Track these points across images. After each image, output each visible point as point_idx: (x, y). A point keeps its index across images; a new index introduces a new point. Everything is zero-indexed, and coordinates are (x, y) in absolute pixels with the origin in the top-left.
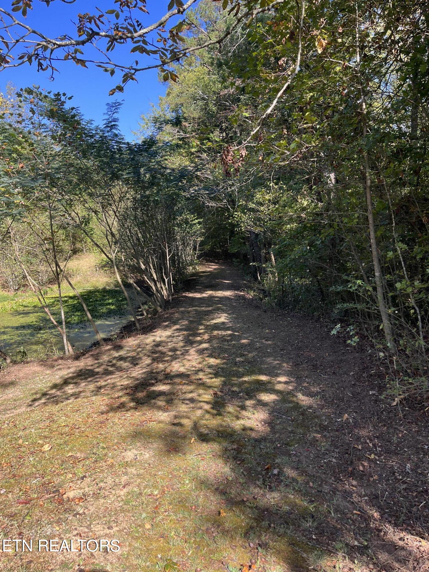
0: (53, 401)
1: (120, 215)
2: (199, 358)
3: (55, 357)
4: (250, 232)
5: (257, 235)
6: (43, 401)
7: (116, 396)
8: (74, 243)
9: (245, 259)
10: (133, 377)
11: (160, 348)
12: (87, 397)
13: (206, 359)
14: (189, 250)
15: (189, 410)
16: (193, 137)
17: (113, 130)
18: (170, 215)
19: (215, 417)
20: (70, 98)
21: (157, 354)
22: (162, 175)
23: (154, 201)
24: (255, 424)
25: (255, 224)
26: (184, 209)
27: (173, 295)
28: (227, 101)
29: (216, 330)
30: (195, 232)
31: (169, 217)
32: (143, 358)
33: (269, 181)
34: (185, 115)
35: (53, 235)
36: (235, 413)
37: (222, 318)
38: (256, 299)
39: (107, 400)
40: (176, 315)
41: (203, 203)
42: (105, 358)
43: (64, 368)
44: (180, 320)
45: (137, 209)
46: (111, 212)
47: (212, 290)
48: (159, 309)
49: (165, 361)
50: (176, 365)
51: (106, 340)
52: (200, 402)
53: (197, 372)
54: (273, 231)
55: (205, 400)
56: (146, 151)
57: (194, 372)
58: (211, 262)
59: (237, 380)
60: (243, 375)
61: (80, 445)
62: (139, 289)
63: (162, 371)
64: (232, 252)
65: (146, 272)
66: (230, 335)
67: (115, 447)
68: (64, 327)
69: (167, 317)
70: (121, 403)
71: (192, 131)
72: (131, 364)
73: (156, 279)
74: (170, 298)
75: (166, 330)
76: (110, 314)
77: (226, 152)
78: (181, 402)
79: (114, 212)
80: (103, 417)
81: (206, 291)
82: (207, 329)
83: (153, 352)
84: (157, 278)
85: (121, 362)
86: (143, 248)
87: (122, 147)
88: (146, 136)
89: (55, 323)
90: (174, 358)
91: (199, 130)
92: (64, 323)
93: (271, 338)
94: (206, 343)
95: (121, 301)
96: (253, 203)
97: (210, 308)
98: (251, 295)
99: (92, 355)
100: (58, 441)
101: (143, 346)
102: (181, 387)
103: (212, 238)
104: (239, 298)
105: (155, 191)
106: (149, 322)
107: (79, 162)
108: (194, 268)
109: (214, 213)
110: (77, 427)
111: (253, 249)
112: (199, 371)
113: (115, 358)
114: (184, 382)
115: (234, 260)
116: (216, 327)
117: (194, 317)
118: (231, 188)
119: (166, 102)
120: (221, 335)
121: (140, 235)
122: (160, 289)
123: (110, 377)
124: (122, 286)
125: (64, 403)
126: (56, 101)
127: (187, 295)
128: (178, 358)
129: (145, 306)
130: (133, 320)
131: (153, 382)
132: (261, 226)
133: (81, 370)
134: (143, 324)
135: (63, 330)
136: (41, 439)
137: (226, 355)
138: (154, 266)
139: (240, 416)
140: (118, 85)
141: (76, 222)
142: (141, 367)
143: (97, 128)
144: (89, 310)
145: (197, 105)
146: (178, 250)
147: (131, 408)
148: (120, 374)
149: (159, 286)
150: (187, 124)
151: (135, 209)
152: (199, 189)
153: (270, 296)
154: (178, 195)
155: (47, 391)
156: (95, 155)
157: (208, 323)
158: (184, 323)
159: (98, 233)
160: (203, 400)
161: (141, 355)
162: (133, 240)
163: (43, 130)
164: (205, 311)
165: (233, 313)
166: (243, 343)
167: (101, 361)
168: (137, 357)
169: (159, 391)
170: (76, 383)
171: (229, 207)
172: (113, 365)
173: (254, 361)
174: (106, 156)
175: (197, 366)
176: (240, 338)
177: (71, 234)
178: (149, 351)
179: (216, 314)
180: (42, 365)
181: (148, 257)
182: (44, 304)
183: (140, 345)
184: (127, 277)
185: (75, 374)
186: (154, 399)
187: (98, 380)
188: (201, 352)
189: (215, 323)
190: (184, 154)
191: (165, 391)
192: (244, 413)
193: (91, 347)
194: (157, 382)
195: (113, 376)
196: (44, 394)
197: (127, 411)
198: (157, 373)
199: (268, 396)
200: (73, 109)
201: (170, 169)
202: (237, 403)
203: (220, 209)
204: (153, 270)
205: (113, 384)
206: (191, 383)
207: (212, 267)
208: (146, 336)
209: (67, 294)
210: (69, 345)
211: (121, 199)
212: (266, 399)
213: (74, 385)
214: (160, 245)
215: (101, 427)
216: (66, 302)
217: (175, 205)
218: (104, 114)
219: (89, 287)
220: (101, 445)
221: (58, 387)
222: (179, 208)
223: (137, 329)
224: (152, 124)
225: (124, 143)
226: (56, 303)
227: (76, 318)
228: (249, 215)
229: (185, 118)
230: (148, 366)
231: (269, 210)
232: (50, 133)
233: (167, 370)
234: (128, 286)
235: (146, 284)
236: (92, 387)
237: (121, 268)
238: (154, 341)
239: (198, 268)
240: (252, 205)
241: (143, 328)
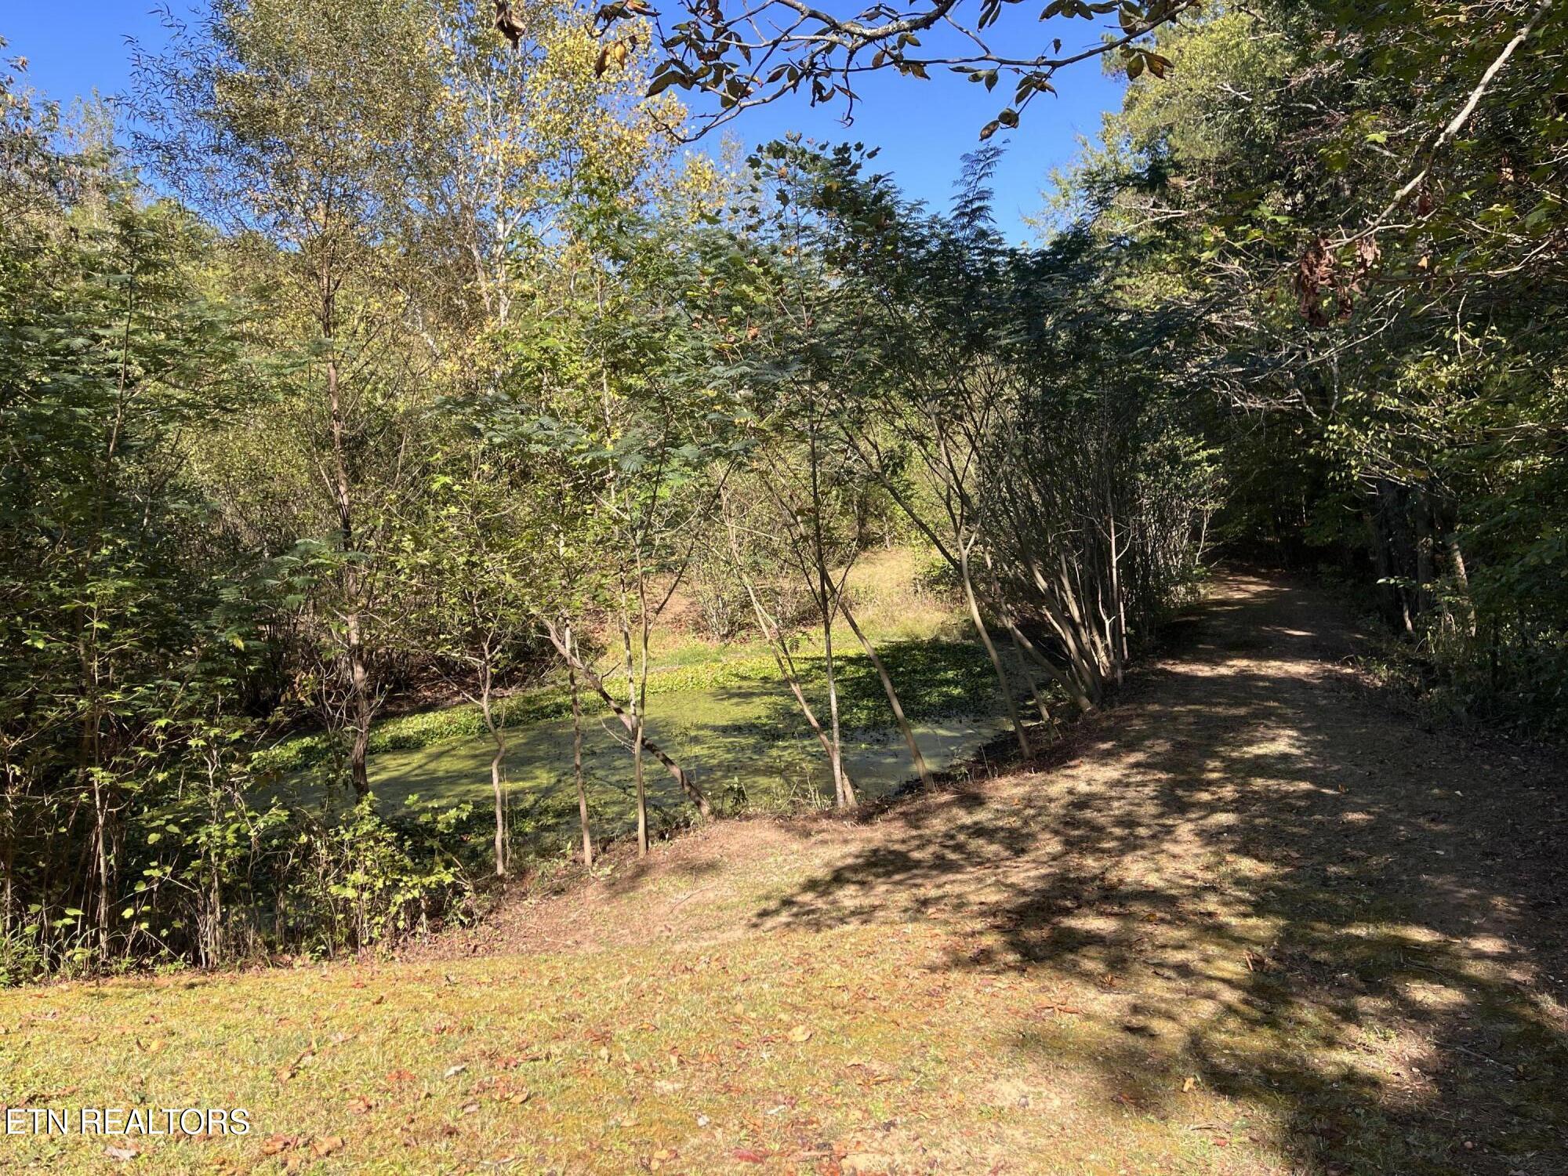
0: (808, 923)
1: (984, 445)
2: (1207, 855)
3: (812, 811)
4: (1383, 484)
5: (1403, 493)
6: (784, 917)
7: (968, 929)
8: (862, 523)
9: (1361, 566)
10: (1012, 885)
11: (1088, 814)
12: (893, 923)
13: (1229, 858)
14: (1178, 538)
15: (1177, 996)
16: (1199, 215)
17: (977, 223)
18: (1124, 440)
19: (1258, 1029)
20: (872, 155)
21: (1078, 828)
22: (1107, 330)
23: (1079, 404)
24: (1389, 1070)
25: (1398, 458)
26: (1165, 421)
27: (1126, 667)
28: (1313, 102)
29: (1261, 776)
30: (1199, 486)
31: (1122, 446)
32: (1040, 836)
33: (1448, 327)
34: (1178, 156)
35: (817, 502)
36: (1323, 1029)
37: (1281, 743)
38: (1398, 691)
39: (944, 937)
40: (1138, 725)
41: (1227, 401)
42: (937, 825)
43: (832, 841)
44: (1148, 738)
45: (1032, 425)
46: (961, 439)
47: (1249, 658)
48: (1086, 705)
49: (1103, 851)
50: (1135, 867)
51: (941, 779)
52: (1210, 978)
53: (1198, 893)
54: (1460, 481)
55: (1227, 975)
56: (1062, 267)
57: (1191, 891)
58: (1247, 574)
59: (1329, 933)
60: (1349, 921)
61: (878, 1041)
62: (1029, 644)
63: (1094, 878)
64: (1317, 543)
65: (1051, 598)
66: (1307, 795)
67: (968, 1063)
68: (836, 735)
69: (1110, 729)
70: (982, 951)
71: (1198, 198)
72: (1007, 849)
73: (1078, 619)
74: (1119, 673)
75: (1106, 765)
76: (947, 710)
77: (1311, 256)
78: (1150, 972)
79: (969, 436)
80: (934, 980)
81: (1231, 658)
82: (1232, 771)
83: (1067, 824)
84: (1081, 616)
85: (981, 842)
86: (1043, 533)
87: (997, 264)
88: (1062, 227)
89: (815, 724)
90: (1130, 845)
91: (1217, 192)
92: (836, 725)
93: (1449, 815)
94: (1227, 811)
95: (980, 675)
96: (1394, 395)
97: (1242, 711)
98: (1379, 676)
99: (904, 814)
100: (826, 1023)
101: (1041, 804)
102: (1149, 928)
103: (1250, 501)
104: (1335, 683)
105: (1085, 376)
106: (1056, 737)
107: (886, 311)
108: (1192, 591)
109: (1260, 429)
110: (870, 995)
111: (1390, 535)
112: (1206, 889)
113: (962, 828)
114: (1158, 915)
115: (1322, 567)
116: (1262, 766)
117: (1190, 734)
118: (1316, 354)
119: (1123, 128)
120: (1276, 791)
121: (1035, 497)
122: (1088, 646)
123: (951, 877)
124: (985, 635)
125: (837, 931)
126: (837, 165)
127: (1169, 668)
128: (1142, 847)
129: (1045, 692)
130: (1012, 728)
131: (1068, 904)
132: (1418, 465)
133: (875, 852)
134: (1037, 742)
135: (834, 742)
136: (784, 1010)
137: (1295, 855)
138: (1072, 582)
139: (1339, 1038)
140: (1004, 110)
141: (870, 466)
142: (1034, 861)
143: (934, 220)
144: (897, 695)
145: (1217, 125)
146: (1143, 536)
147: (1010, 967)
148: (979, 872)
149: (1085, 638)
150: (1182, 182)
151: (1025, 427)
152: (1215, 361)
153: (1448, 683)
154: (1151, 384)
155: (792, 896)
156: (927, 292)
157: (1235, 754)
158: (1158, 749)
159: (924, 494)
160: (1219, 974)
161: (1034, 827)
162: (1017, 514)
163: (804, 241)
164: (1226, 719)
165: (1317, 729)
166: (1350, 822)
167: (928, 832)
168: (1025, 831)
169: (1088, 932)
170: (862, 883)
171: (1309, 409)
172: (959, 848)
173: (1390, 881)
174: (955, 292)
175: (1200, 875)
176: (1340, 805)
177: (855, 499)
178: (1056, 817)
179: (1262, 727)
180: (781, 827)
181: (1055, 558)
182: (790, 672)
183: (1030, 800)
184: (998, 611)
185: (860, 860)
186: (1071, 951)
187: (919, 881)
188: (1210, 837)
189: (1258, 757)
190: (1171, 268)
191: (1103, 933)
192: (1352, 1031)
193: (900, 793)
194: (1079, 907)
195: (959, 877)
196: (787, 903)
197: (997, 973)
198: (1082, 881)
199: (1434, 992)
200: (877, 179)
201: (1128, 312)
202: (1331, 1000)
203: (1277, 416)
204: (1069, 593)
205: (959, 896)
206: (1180, 919)
207: (1248, 589)
208: (1049, 777)
209: (841, 652)
210: (846, 782)
211: (989, 402)
212: (1430, 1001)
213: (857, 887)
214: (1092, 523)
215: (929, 1005)
216: (838, 670)
217: (1141, 410)
218: (955, 183)
219: (895, 634)
220: (932, 1051)
221: (820, 889)
222: (1150, 419)
223: (1021, 756)
224: (1081, 193)
225: (1003, 253)
226: (814, 672)
227: (863, 715)
228: (1377, 433)
229: (1178, 166)
230: (1054, 859)
231: (1447, 413)
232: (820, 247)
233: (1108, 875)
234: (999, 635)
235: (1047, 631)
236: (903, 897)
237: (982, 587)
238: (1071, 792)
239: (1203, 591)
240: (1388, 402)
241: (1040, 755)
